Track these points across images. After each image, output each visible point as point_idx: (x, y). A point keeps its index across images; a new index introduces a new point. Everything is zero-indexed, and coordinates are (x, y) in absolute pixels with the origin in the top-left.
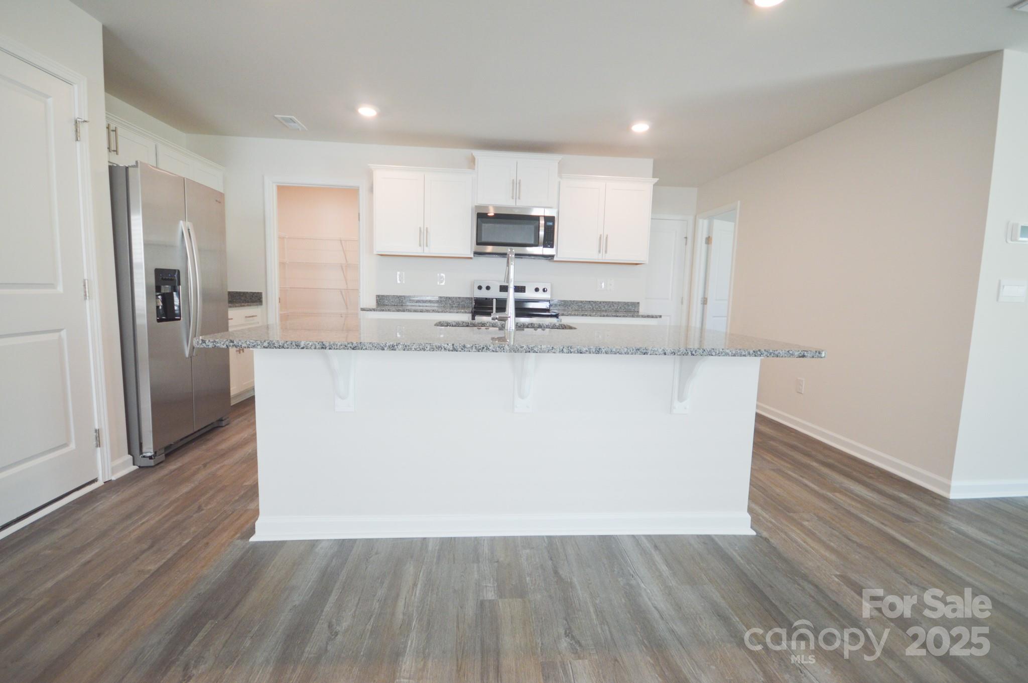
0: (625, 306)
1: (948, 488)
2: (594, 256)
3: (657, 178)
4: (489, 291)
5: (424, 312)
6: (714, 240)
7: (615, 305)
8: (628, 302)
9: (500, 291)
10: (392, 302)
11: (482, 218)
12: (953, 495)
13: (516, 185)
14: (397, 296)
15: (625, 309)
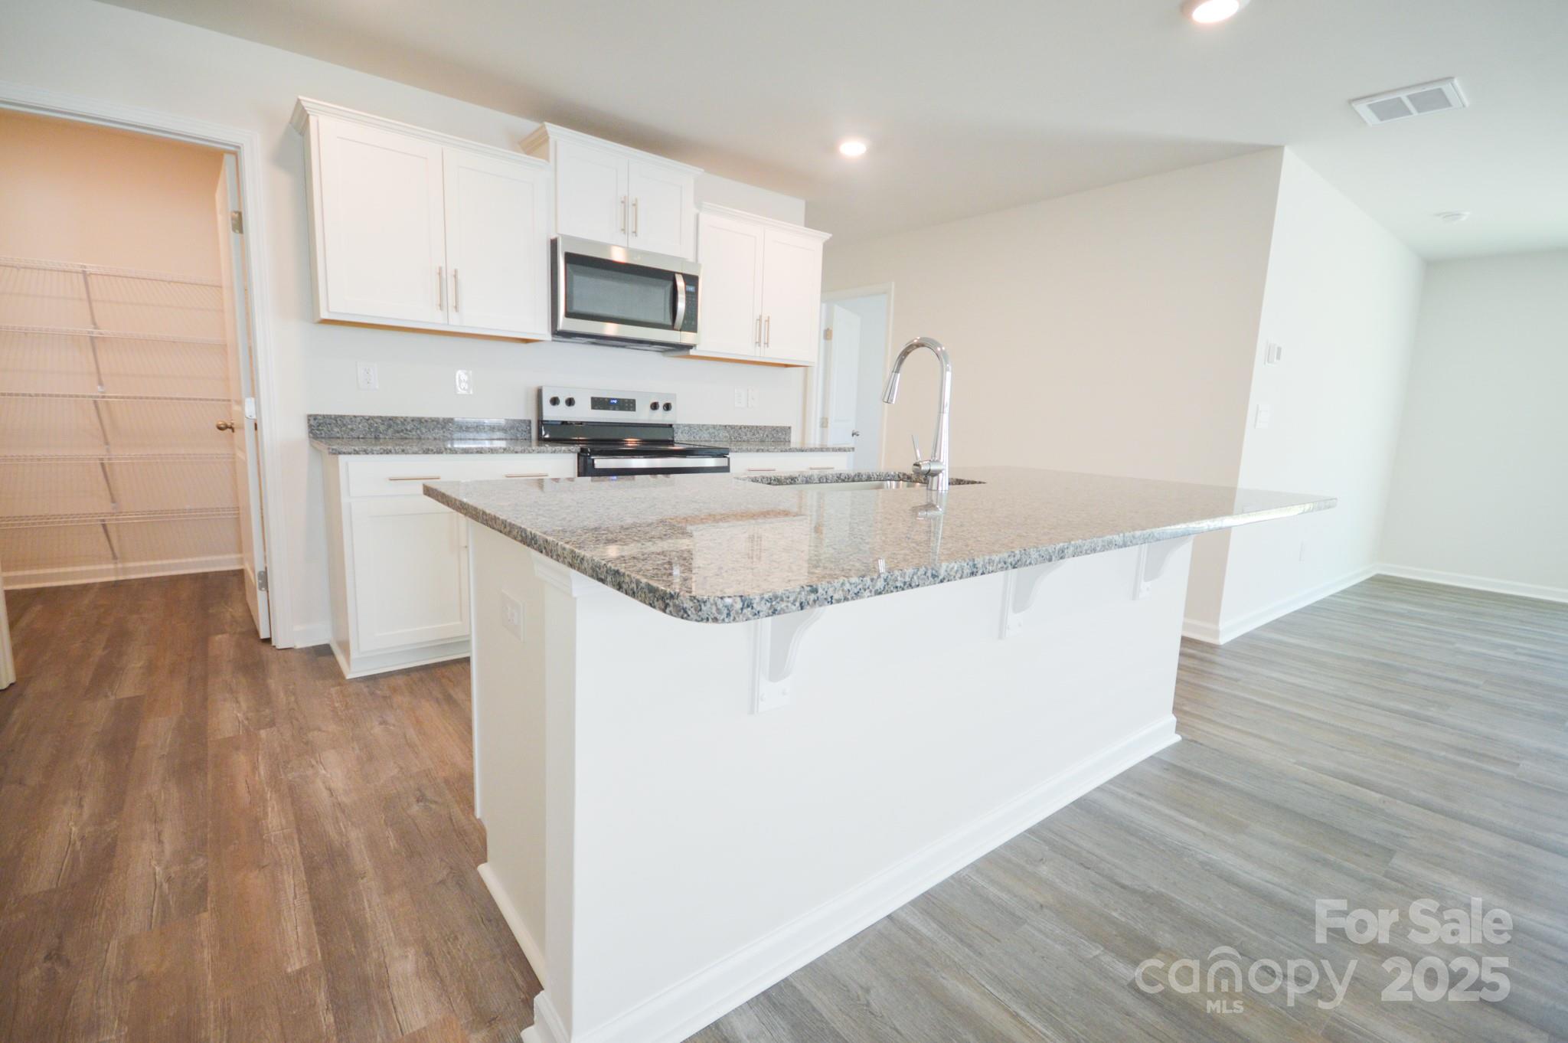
0: (773, 432)
1: (1216, 633)
2: (749, 352)
3: (830, 233)
4: (571, 407)
5: (486, 452)
6: (835, 334)
7: (760, 432)
8: (777, 427)
9: (593, 408)
10: (352, 430)
11: (575, 263)
12: (1223, 640)
13: (628, 208)
14: (363, 417)
15: (774, 437)
